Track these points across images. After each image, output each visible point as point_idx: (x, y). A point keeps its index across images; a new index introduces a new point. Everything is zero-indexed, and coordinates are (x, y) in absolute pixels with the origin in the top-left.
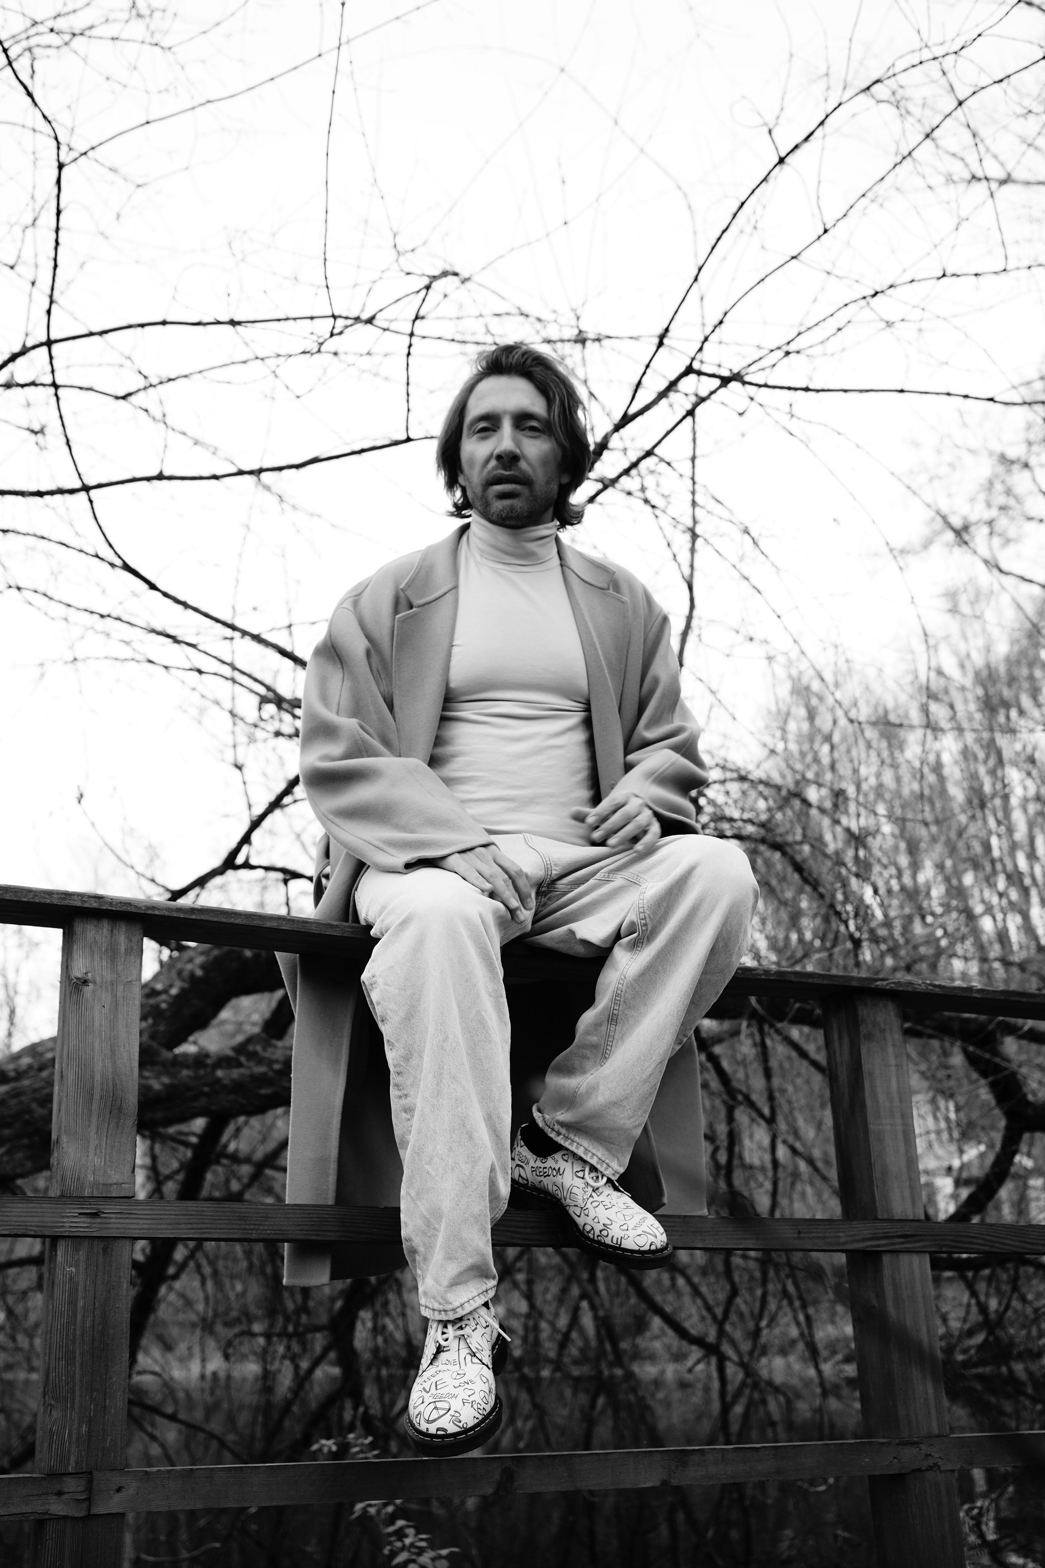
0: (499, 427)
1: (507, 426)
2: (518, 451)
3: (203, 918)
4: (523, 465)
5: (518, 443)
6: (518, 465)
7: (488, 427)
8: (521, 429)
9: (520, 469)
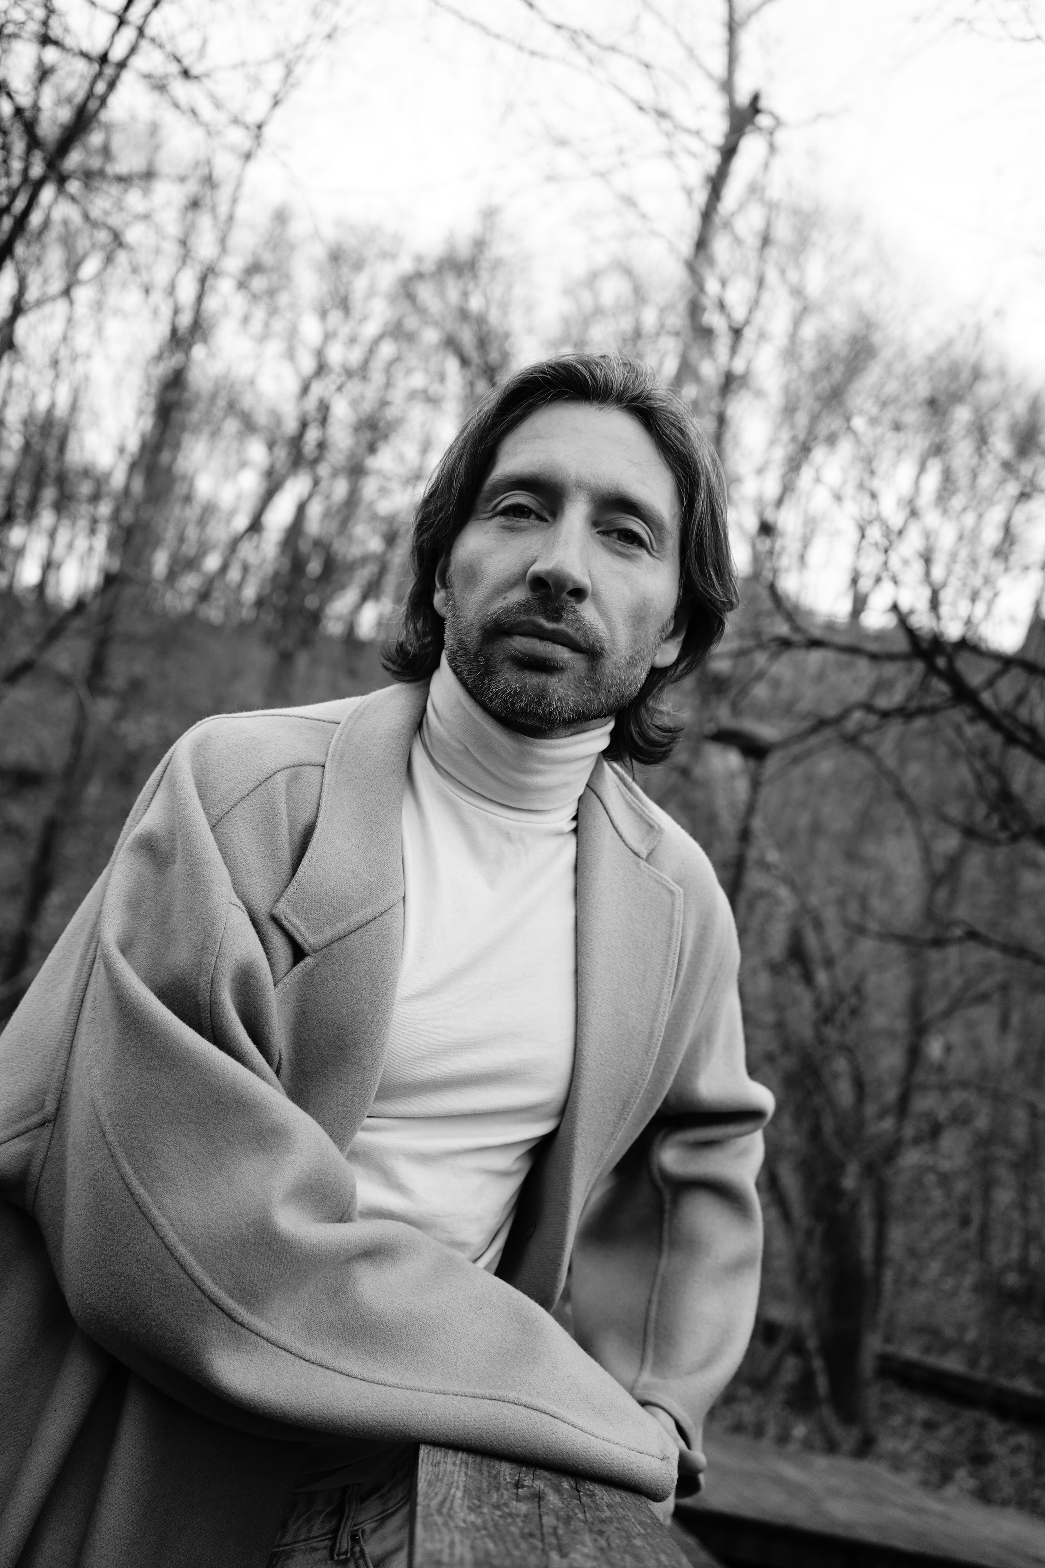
0: (553, 515)
2: (586, 580)
4: (588, 611)
5: (588, 561)
6: (575, 612)
7: (531, 506)
8: (598, 529)
9: (579, 620)
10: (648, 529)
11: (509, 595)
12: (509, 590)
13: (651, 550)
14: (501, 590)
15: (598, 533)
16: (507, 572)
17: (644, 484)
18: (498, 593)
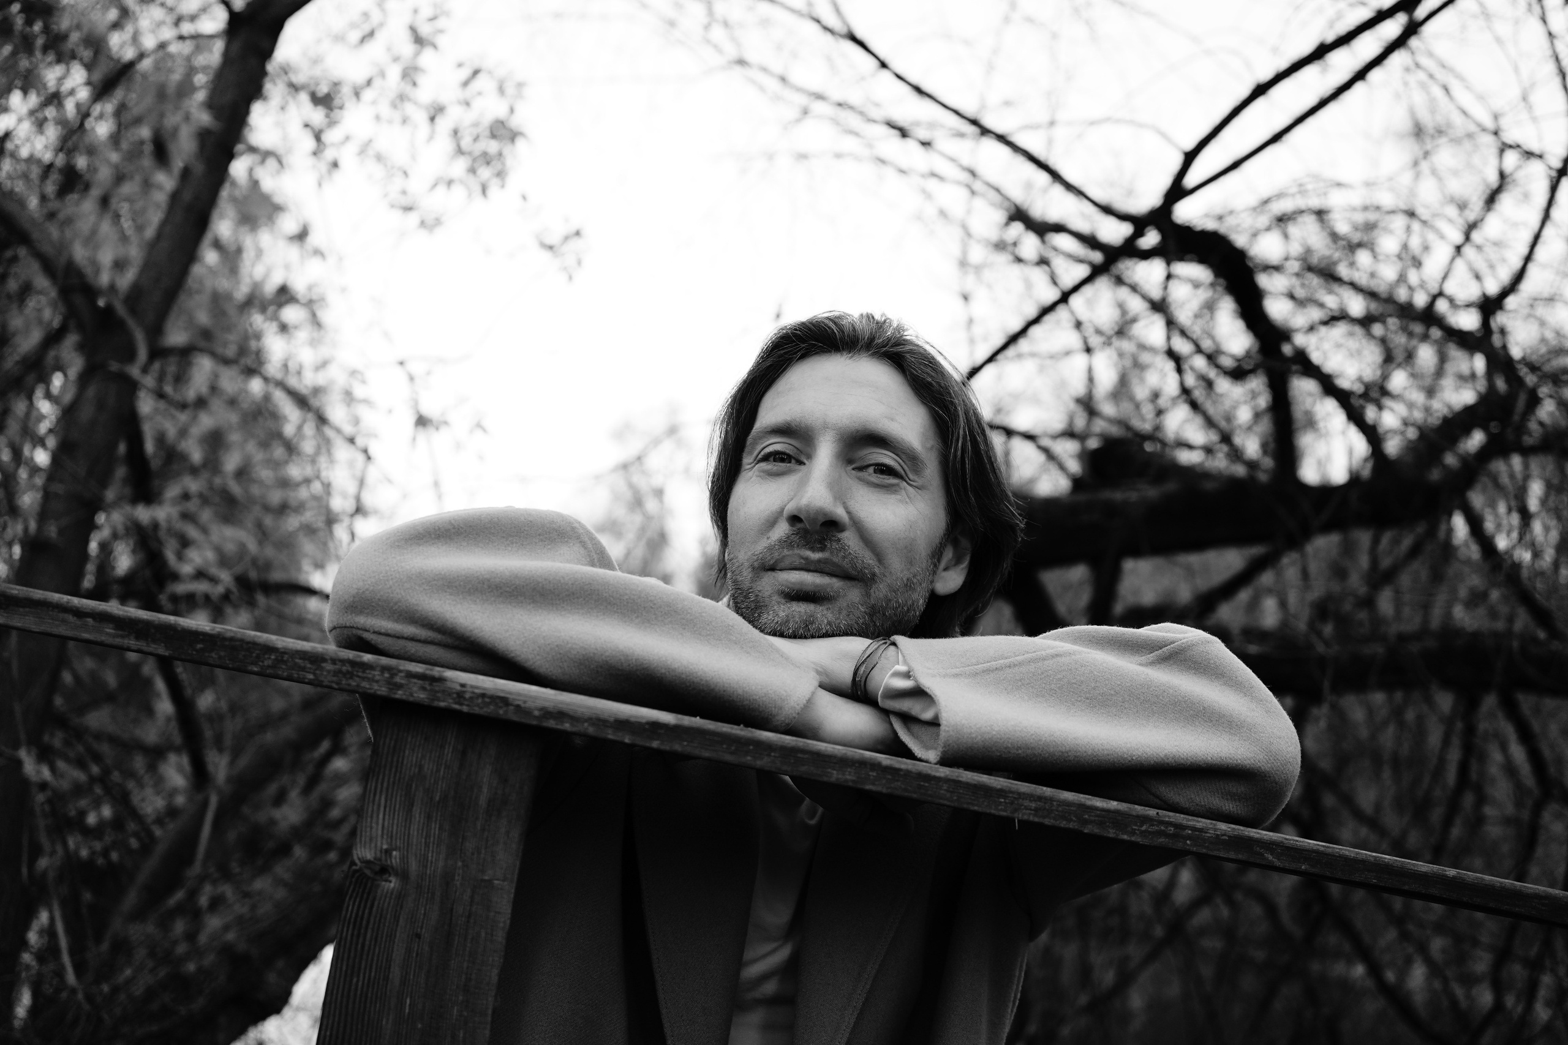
0: (809, 457)
1: (825, 454)
2: (840, 512)
3: (677, 747)
5: (840, 496)
6: (839, 540)
7: (788, 451)
8: (853, 466)
9: (843, 548)
10: (901, 461)
11: (771, 534)
12: (770, 530)
13: (907, 479)
14: (765, 531)
15: (853, 469)
16: (767, 512)
17: (892, 420)
18: (762, 534)
